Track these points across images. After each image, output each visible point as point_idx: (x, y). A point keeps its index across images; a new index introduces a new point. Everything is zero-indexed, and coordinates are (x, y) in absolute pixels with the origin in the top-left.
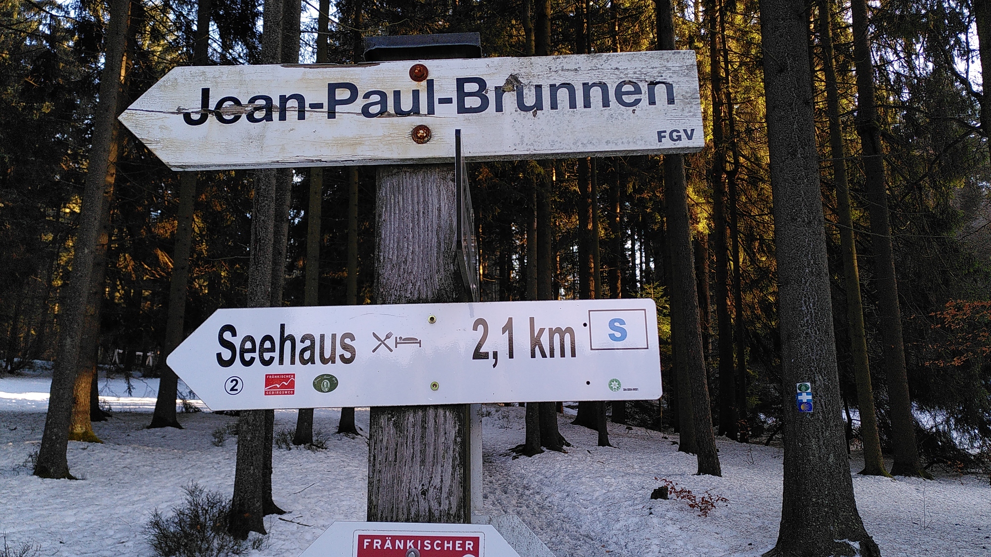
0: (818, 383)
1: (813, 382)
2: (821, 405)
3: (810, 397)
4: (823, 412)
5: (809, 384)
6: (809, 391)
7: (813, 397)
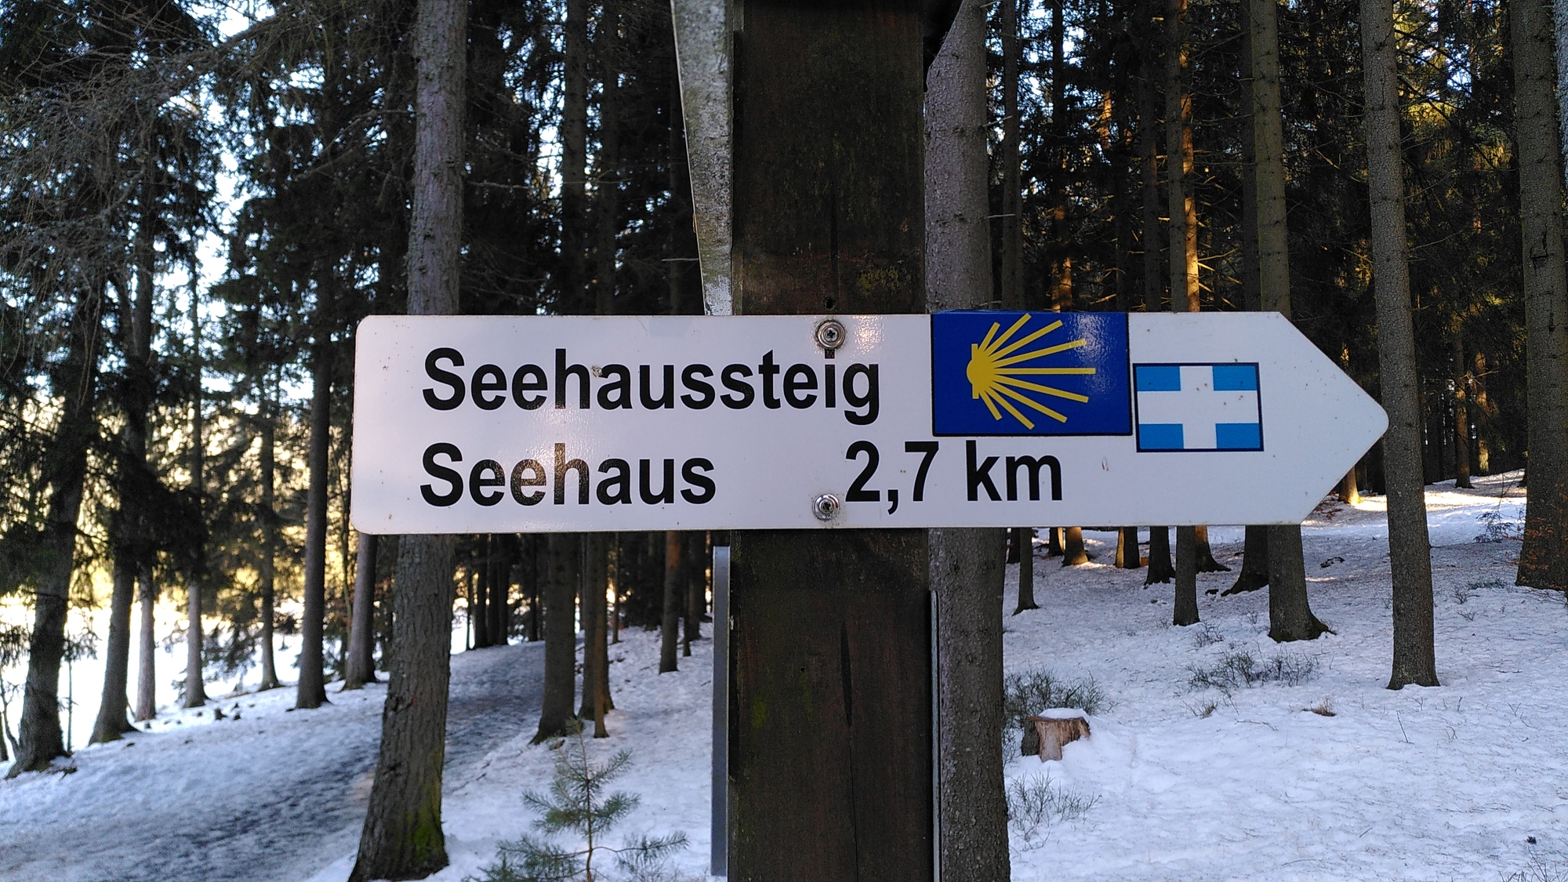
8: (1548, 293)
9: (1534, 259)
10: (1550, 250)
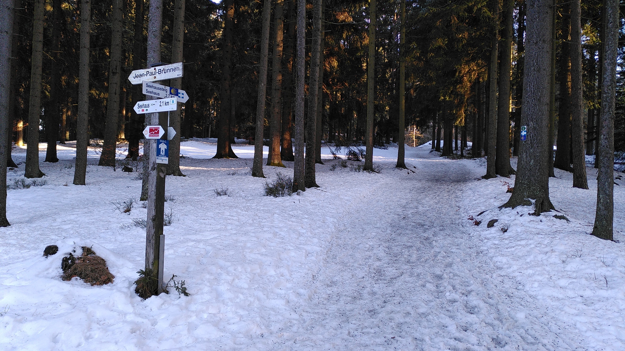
0: (530, 126)
1: (528, 125)
2: (530, 137)
3: (525, 133)
4: (531, 140)
5: (526, 127)
6: (526, 130)
7: (527, 133)
8: (116, 83)
9: (113, 73)
10: (117, 71)
